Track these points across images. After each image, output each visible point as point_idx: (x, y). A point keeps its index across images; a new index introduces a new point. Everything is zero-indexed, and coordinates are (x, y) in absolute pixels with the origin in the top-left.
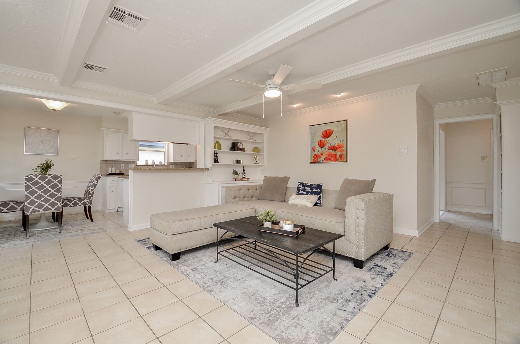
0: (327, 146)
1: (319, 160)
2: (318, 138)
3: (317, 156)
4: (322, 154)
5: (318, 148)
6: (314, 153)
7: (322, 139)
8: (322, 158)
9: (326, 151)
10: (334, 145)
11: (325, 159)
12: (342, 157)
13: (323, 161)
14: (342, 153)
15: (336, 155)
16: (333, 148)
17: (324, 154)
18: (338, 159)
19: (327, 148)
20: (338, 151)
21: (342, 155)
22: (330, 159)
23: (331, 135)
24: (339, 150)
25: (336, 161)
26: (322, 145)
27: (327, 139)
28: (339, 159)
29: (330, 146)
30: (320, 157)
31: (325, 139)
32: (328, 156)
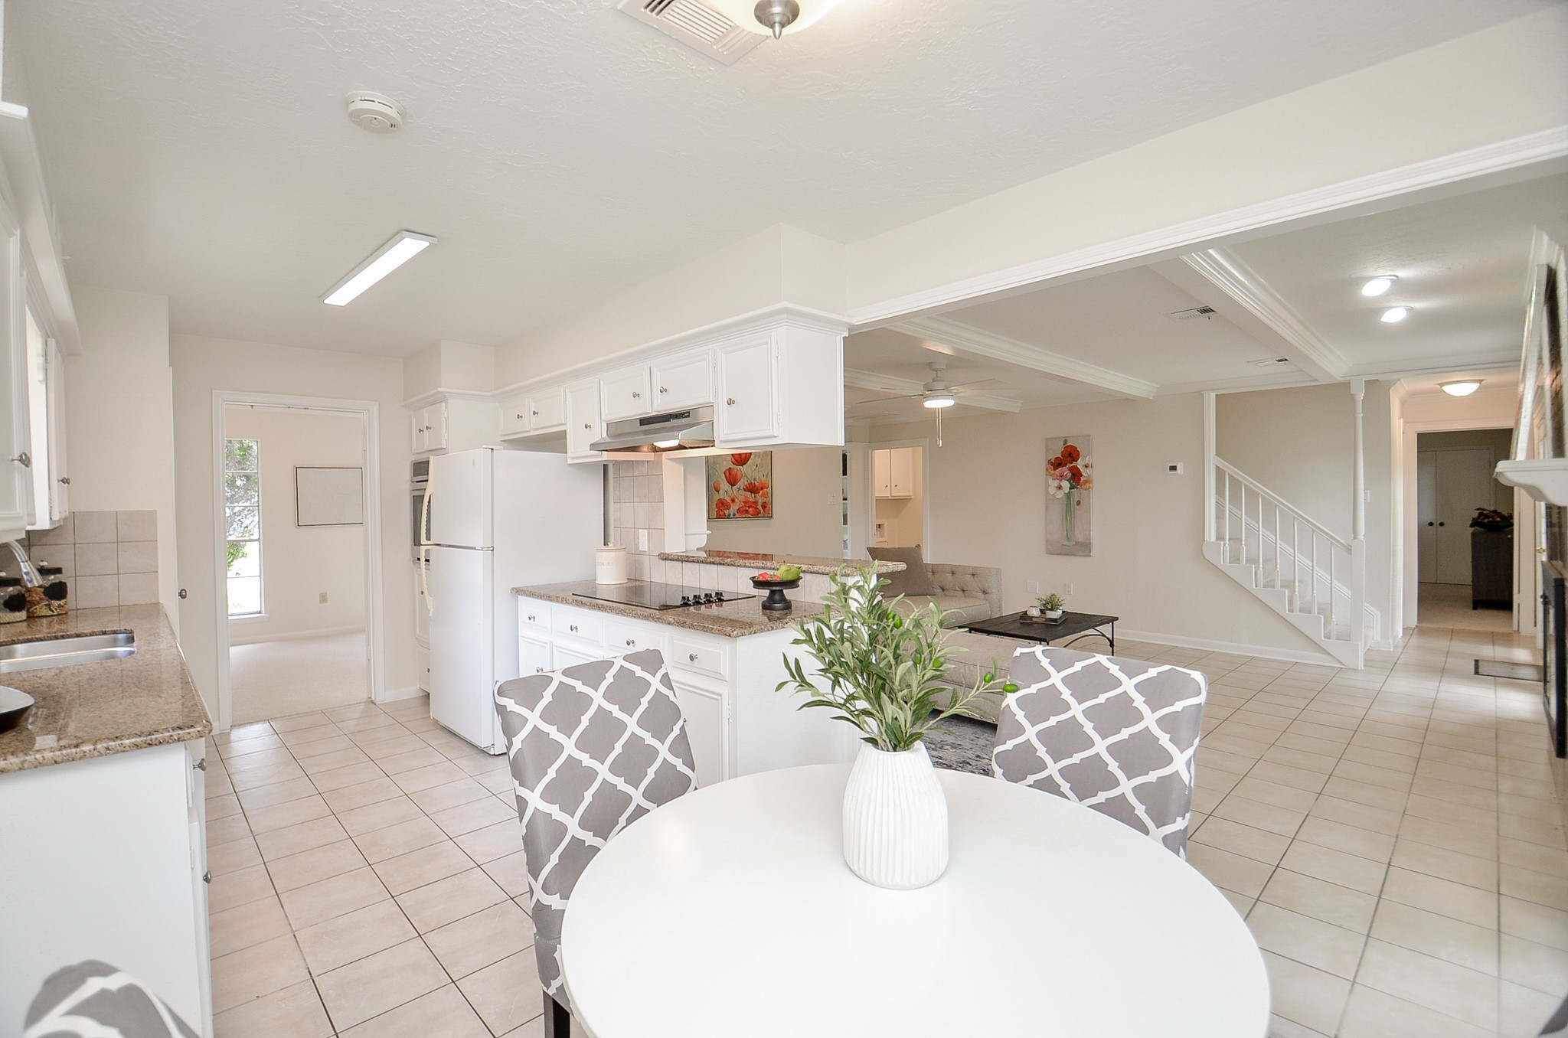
0: (742, 483)
1: (727, 512)
2: (725, 463)
3: (723, 504)
4: (733, 501)
5: (725, 486)
6: (717, 497)
7: (732, 466)
8: (734, 508)
9: (739, 494)
10: (753, 482)
11: (738, 511)
12: (765, 507)
13: (734, 515)
14: (765, 500)
15: (756, 503)
16: (752, 489)
17: (736, 500)
18: (760, 513)
19: (742, 488)
20: (760, 494)
21: (765, 502)
22: (747, 512)
23: (748, 460)
24: (761, 492)
25: (756, 515)
26: (732, 481)
27: (741, 467)
28: (762, 511)
29: (746, 483)
30: (729, 508)
31: (738, 467)
32: (743, 504)
